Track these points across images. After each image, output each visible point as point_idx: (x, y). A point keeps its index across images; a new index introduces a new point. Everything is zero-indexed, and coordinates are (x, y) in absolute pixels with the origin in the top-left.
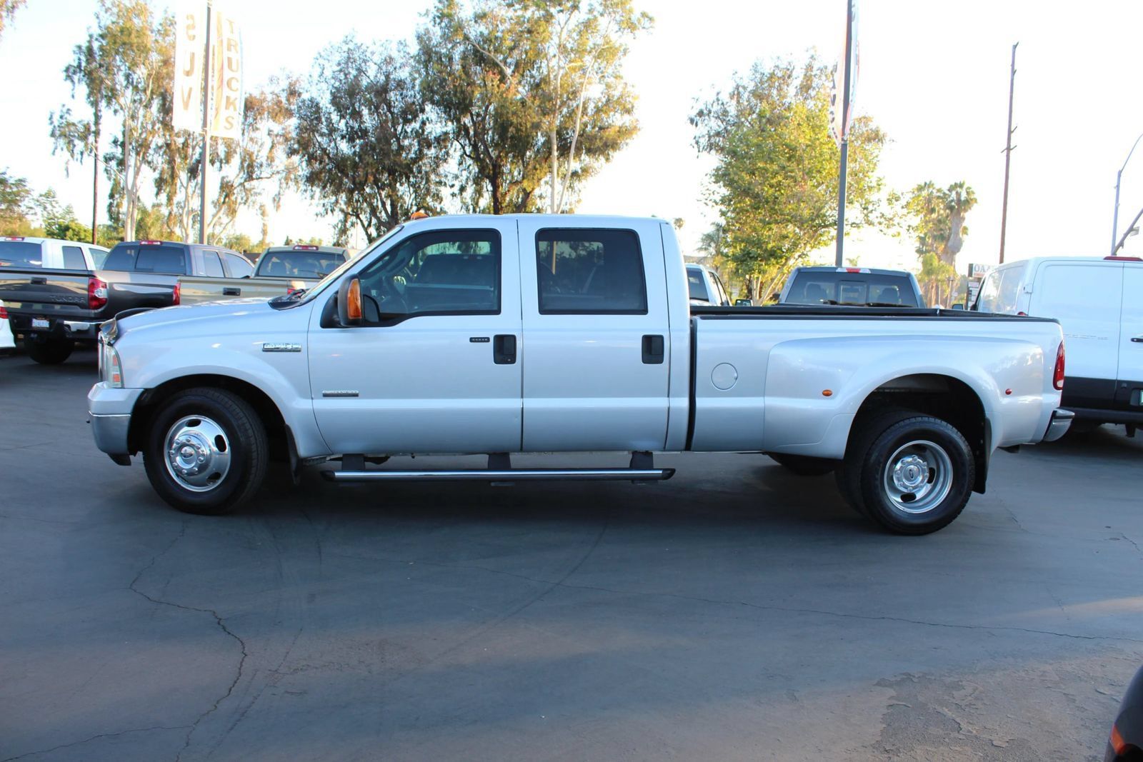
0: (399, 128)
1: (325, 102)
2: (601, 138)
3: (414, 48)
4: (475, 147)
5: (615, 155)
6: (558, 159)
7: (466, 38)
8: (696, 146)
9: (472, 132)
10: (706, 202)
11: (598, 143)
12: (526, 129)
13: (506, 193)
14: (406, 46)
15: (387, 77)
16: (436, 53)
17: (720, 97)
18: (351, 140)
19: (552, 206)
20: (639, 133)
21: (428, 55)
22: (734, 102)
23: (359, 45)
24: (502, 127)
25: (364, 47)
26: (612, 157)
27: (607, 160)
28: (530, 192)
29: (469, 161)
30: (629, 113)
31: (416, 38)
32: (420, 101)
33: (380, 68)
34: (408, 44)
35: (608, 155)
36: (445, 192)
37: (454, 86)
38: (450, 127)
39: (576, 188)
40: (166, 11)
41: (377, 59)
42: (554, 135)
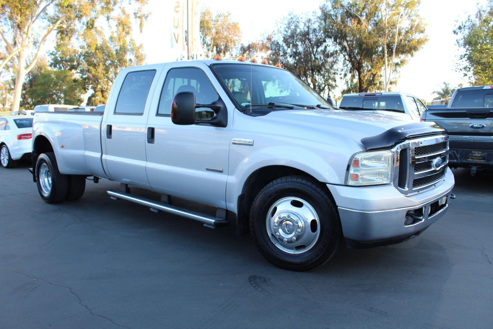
0: (315, 50)
1: (281, 42)
2: (409, 46)
3: (319, 13)
4: (350, 56)
5: (415, 53)
6: (388, 57)
7: (342, 6)
8: (457, 44)
9: (348, 49)
10: (456, 70)
11: (407, 48)
12: (371, 44)
13: (365, 76)
14: (316, 13)
15: (308, 27)
16: (329, 14)
17: (470, 18)
18: (294, 57)
19: (386, 80)
20: (428, 41)
21: (326, 16)
22: (478, 19)
23: (295, 15)
24: (360, 44)
25: (298, 16)
26: (415, 54)
27: (412, 55)
28: (375, 74)
29: (348, 62)
30: (422, 33)
31: (319, 9)
32: (324, 37)
33: (305, 24)
34: (317, 12)
35: (412, 53)
36: (337, 77)
37: (337, 28)
38: (338, 48)
39: (398, 71)
40: (217, 12)
41: (304, 20)
42: (385, 46)
